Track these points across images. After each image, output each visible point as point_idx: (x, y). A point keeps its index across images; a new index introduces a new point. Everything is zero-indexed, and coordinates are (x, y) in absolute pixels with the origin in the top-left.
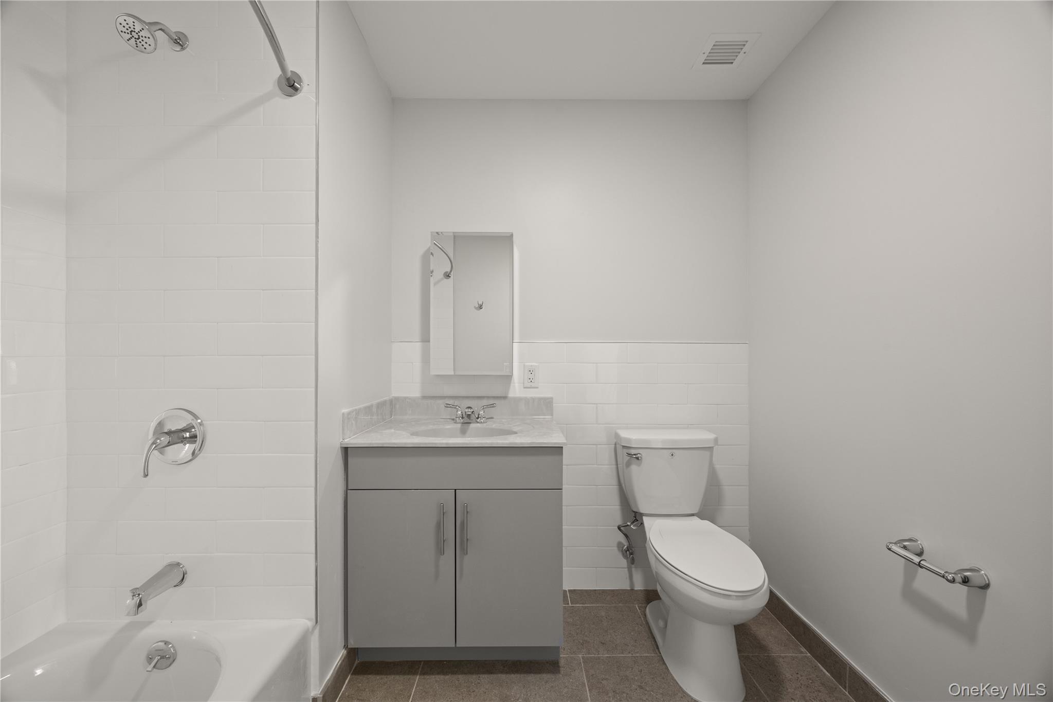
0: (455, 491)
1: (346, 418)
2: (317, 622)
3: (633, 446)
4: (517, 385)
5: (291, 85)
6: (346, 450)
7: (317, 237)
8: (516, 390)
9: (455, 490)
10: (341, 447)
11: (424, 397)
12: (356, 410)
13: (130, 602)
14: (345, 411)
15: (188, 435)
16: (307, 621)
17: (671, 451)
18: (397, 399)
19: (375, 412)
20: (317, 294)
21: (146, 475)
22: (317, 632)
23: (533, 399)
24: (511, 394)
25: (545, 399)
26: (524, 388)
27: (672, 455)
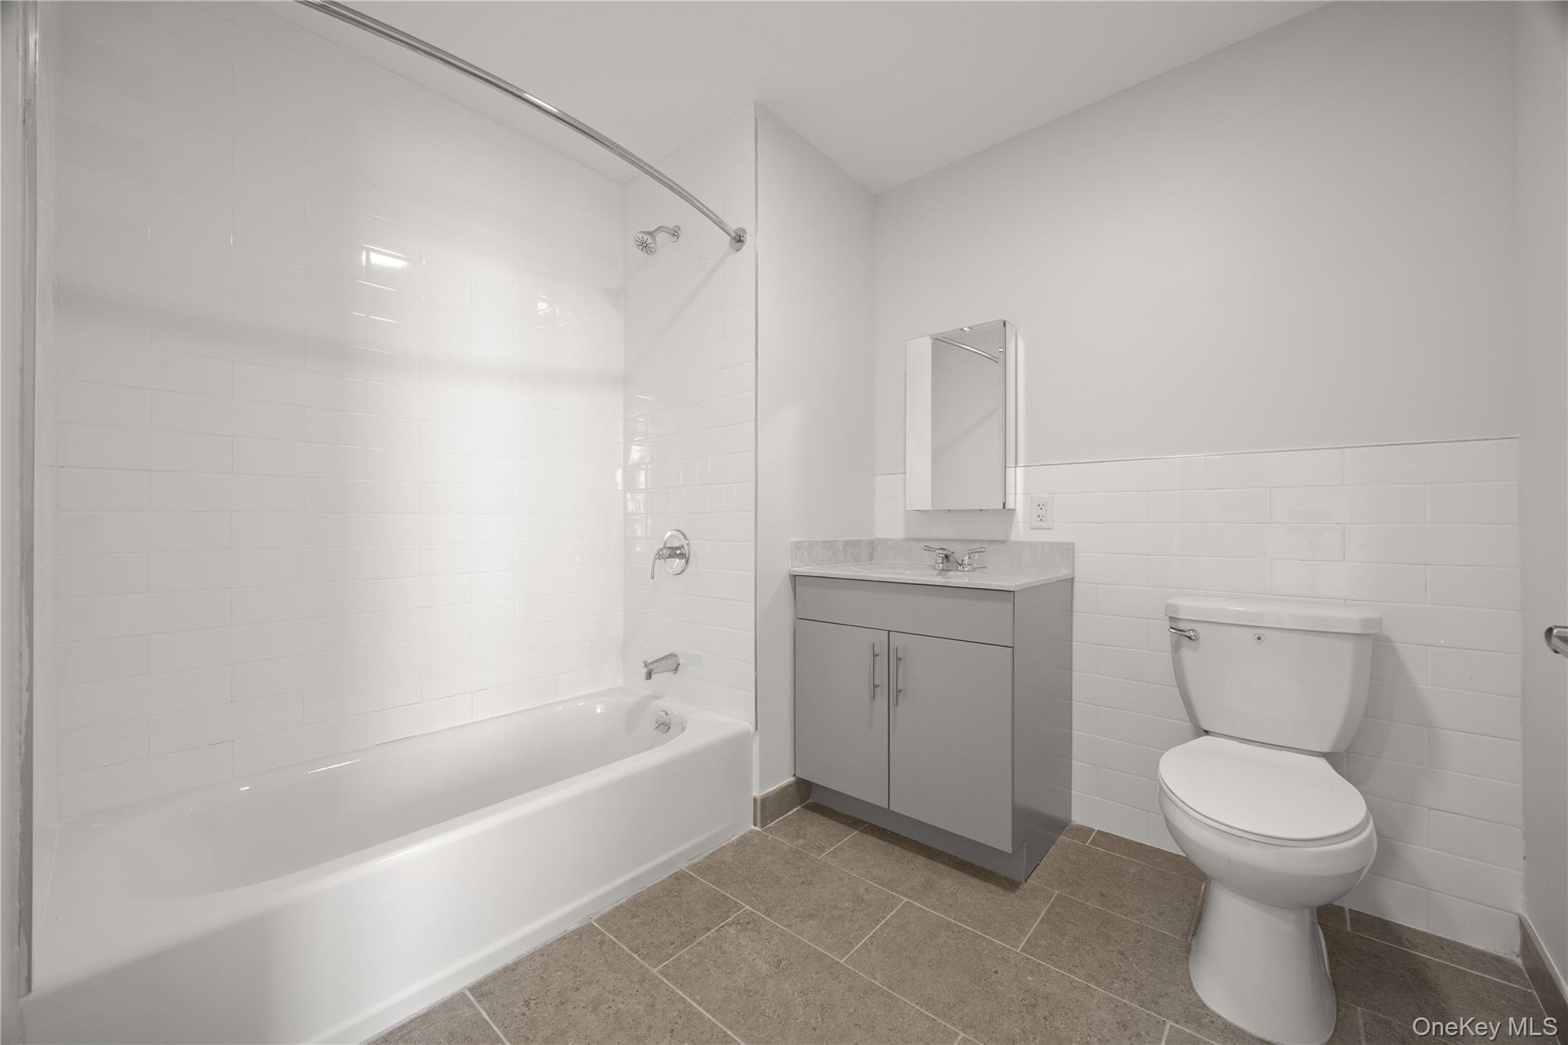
0: (889, 634)
1: (797, 546)
2: (756, 729)
3: (1182, 617)
4: (1021, 525)
5: (739, 239)
6: (794, 578)
7: (757, 372)
8: (1021, 531)
9: (889, 631)
10: (790, 575)
11: (907, 540)
12: (810, 541)
13: (644, 671)
14: (794, 539)
15: (678, 552)
16: (749, 725)
17: (1256, 631)
18: (879, 540)
19: (841, 549)
20: (756, 425)
21: (653, 578)
22: (757, 738)
23: (1043, 544)
24: (1013, 538)
25: (1059, 545)
26: (1032, 529)
27: (1259, 639)
